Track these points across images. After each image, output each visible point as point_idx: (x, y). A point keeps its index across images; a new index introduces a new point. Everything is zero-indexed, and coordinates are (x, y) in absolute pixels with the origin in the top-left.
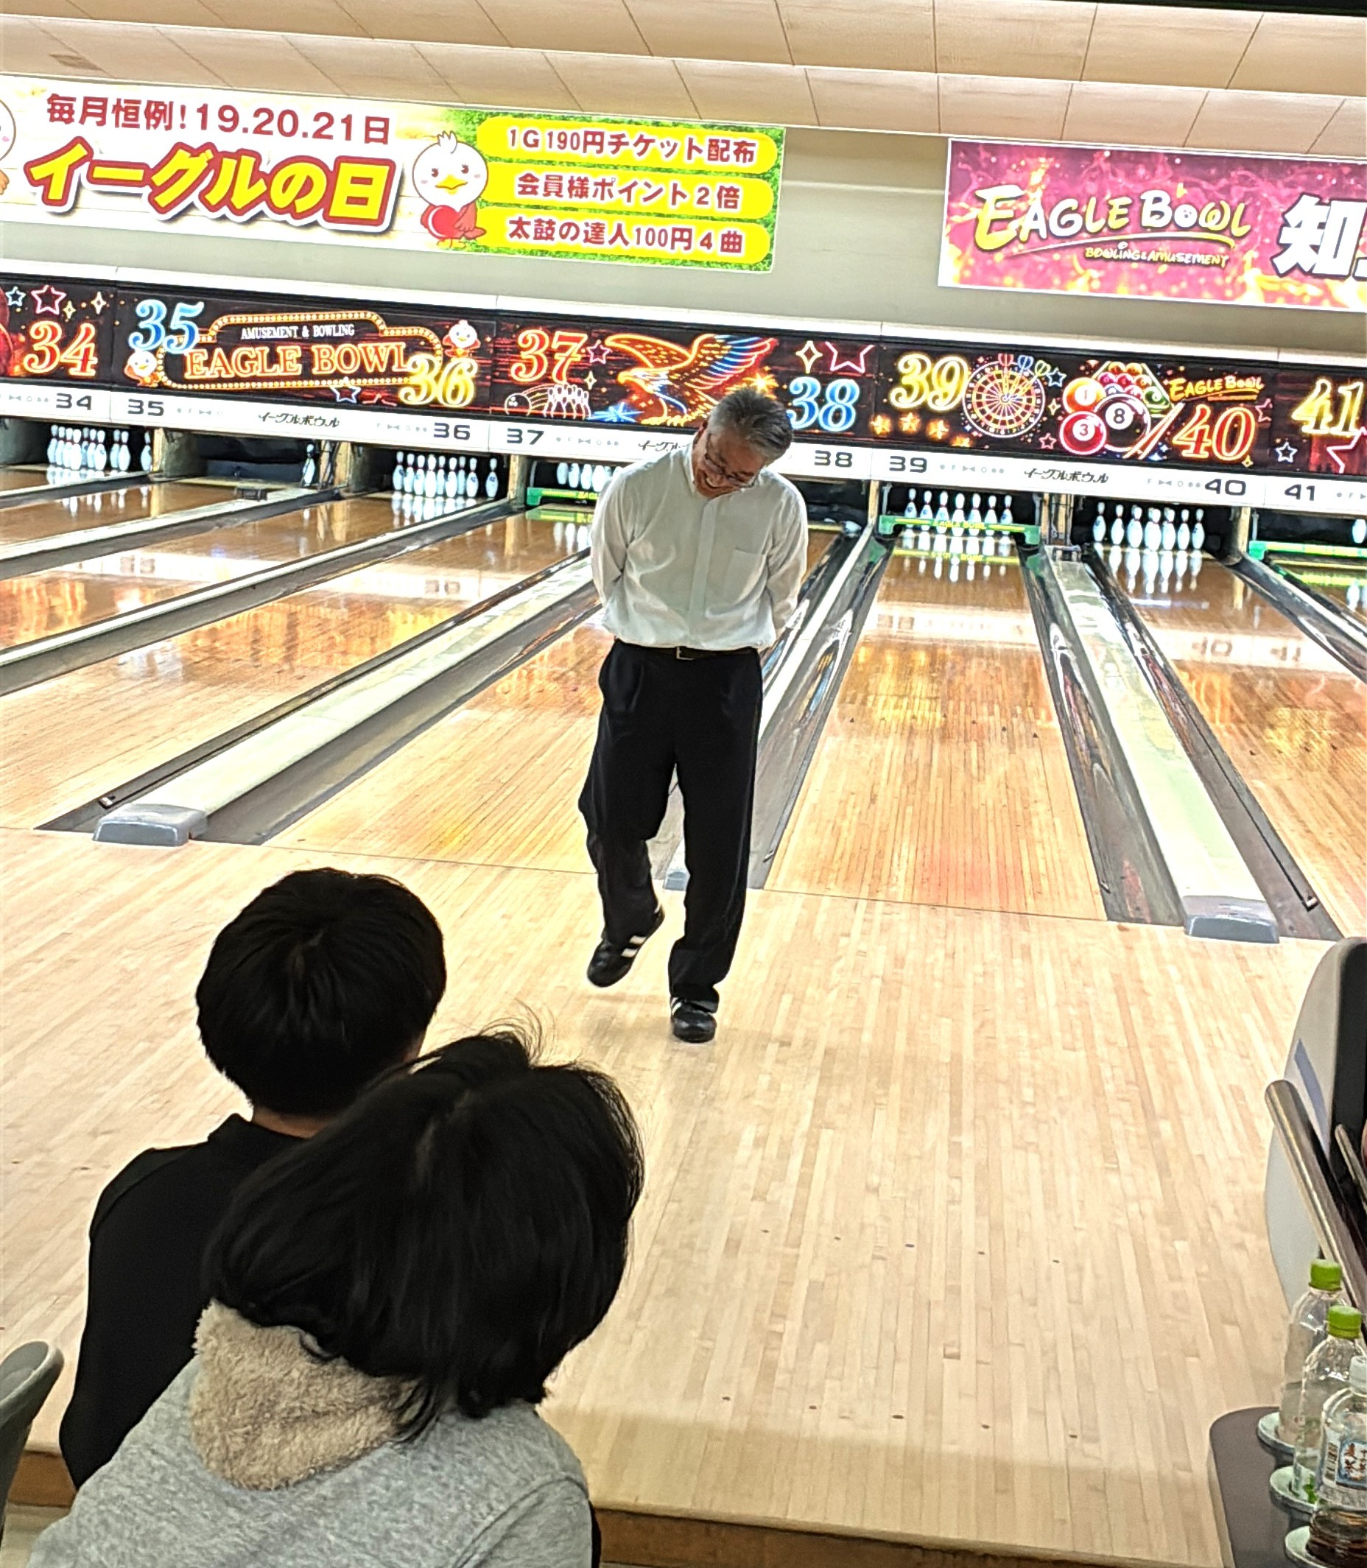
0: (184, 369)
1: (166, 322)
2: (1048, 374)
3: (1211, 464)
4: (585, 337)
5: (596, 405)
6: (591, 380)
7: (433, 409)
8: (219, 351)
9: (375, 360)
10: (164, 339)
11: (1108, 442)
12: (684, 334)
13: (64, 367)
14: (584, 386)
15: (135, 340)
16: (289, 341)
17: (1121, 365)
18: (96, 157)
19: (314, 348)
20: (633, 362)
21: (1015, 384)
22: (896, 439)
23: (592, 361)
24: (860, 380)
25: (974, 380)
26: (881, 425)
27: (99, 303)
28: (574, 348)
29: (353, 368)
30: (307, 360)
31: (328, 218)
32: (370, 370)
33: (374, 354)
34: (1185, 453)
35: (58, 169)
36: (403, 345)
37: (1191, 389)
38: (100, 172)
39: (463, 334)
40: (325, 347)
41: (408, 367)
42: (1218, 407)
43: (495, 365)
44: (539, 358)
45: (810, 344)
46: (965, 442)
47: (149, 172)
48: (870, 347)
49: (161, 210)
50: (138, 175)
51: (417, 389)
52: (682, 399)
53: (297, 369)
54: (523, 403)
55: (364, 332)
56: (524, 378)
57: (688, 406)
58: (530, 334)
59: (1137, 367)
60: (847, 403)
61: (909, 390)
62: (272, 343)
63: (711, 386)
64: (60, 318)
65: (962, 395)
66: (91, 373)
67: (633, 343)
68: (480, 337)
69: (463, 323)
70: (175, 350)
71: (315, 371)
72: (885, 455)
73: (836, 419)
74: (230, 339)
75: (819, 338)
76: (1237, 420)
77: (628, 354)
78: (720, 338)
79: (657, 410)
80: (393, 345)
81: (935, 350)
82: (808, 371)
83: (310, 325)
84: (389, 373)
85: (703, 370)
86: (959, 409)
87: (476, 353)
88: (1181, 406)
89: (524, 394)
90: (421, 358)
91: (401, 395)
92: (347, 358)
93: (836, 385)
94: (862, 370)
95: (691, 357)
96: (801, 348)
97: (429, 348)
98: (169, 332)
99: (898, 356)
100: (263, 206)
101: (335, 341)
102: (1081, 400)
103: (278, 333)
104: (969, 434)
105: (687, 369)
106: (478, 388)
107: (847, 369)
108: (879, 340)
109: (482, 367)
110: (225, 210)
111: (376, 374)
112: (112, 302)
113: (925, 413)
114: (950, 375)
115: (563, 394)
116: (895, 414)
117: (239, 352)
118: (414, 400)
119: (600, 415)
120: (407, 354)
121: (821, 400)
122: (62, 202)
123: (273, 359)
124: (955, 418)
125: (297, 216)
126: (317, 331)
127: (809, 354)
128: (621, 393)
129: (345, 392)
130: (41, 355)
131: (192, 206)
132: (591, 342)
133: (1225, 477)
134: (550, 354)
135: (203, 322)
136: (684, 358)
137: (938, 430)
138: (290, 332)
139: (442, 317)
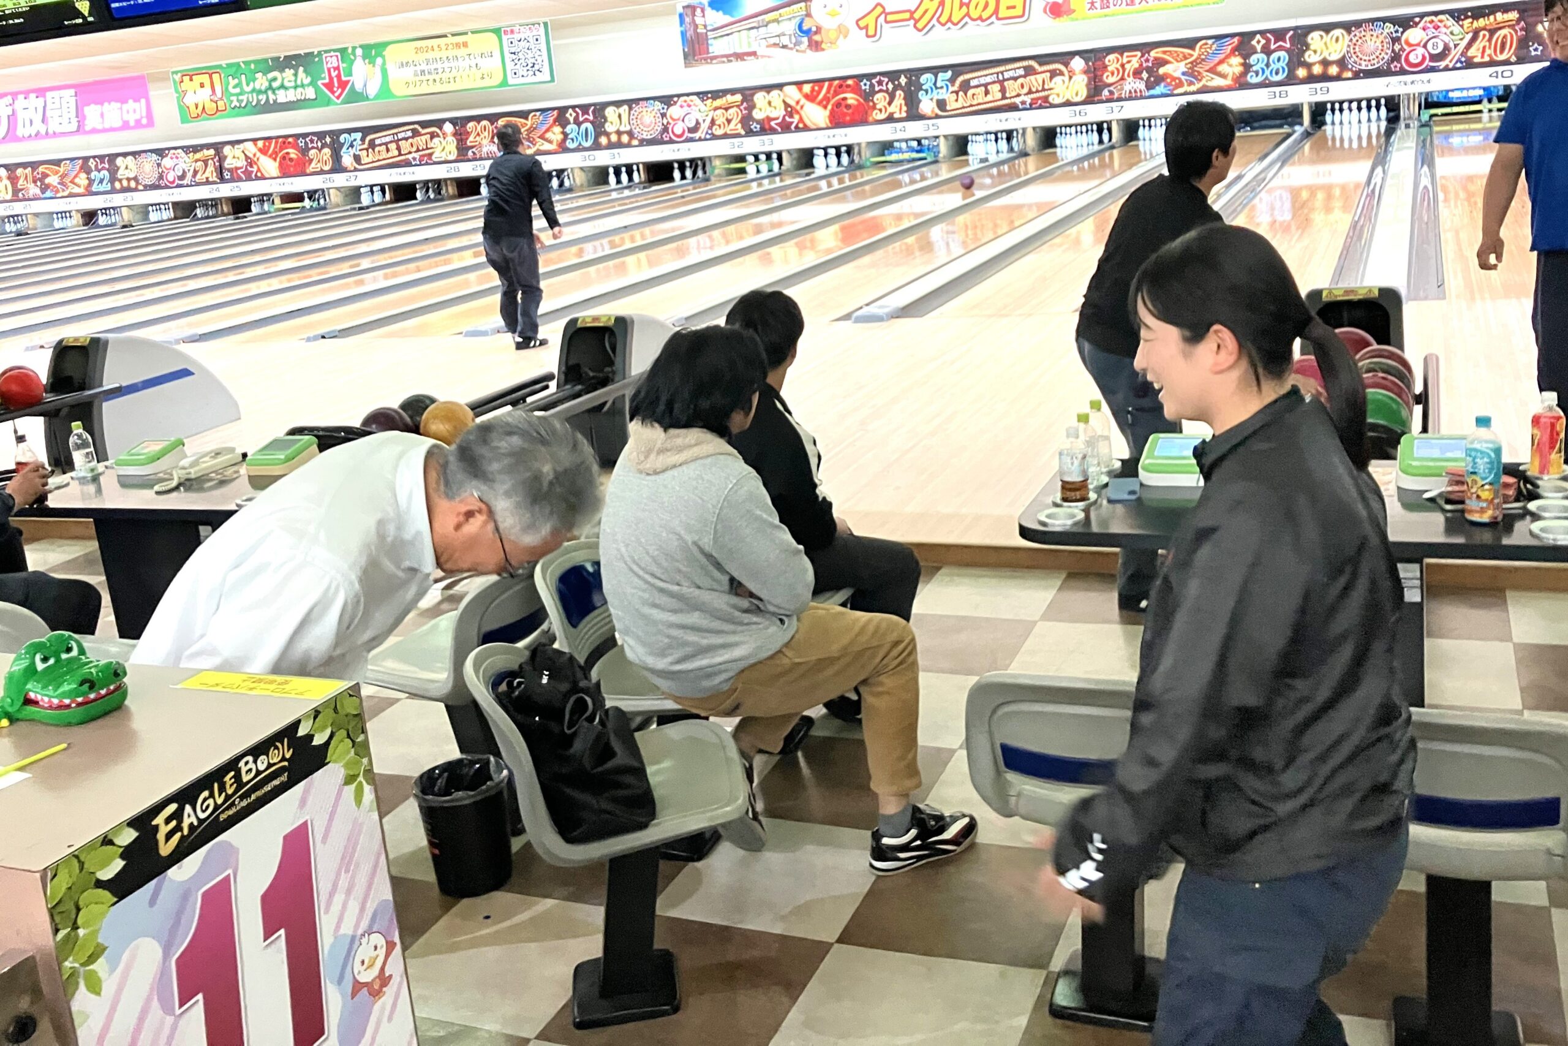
0: (945, 104)
1: (935, 84)
2: (1392, 30)
3: (1492, 63)
4: (1139, 54)
5: (1149, 87)
6: (1145, 75)
7: (1068, 104)
8: (961, 93)
9: (1035, 84)
10: (935, 91)
11: (1431, 61)
12: (1190, 43)
13: (891, 114)
14: (1142, 79)
15: (921, 94)
16: (994, 82)
17: (1433, 18)
18: (887, 10)
19: (1006, 83)
20: (1165, 63)
21: (1374, 39)
22: (1311, 79)
23: (1144, 65)
24: (1287, 50)
25: (1351, 40)
26: (1301, 73)
27: (903, 80)
28: (1134, 61)
29: (1026, 90)
30: (1003, 90)
31: (998, 19)
32: (1034, 90)
33: (1035, 81)
34: (1476, 60)
35: (870, 20)
36: (1048, 74)
37: (1475, 24)
38: (890, 18)
39: (1078, 63)
40: (1011, 82)
41: (1052, 85)
42: (1492, 32)
43: (1095, 77)
44: (1118, 70)
45: (1258, 37)
46: (1349, 74)
47: (912, 13)
48: (1291, 33)
49: (920, 30)
50: (907, 15)
51: (1058, 95)
52: (1195, 77)
53: (999, 95)
54: (1111, 93)
55: (1029, 71)
56: (1111, 80)
57: (1197, 79)
58: (1112, 57)
59: (1441, 17)
60: (1283, 64)
61: (1315, 52)
62: (986, 85)
63: (1207, 68)
64: (887, 91)
65: (1344, 50)
66: (904, 115)
67: (1164, 52)
68: (1087, 64)
69: (1077, 58)
70: (940, 97)
71: (1008, 95)
72: (1306, 87)
73: (1277, 73)
74: (965, 87)
75: (1262, 33)
76: (1505, 37)
77: (1163, 59)
78: (1210, 42)
79: (1181, 84)
80: (1043, 75)
81: (1327, 28)
82: (1259, 50)
83: (1002, 73)
84: (1044, 90)
85: (1203, 60)
86: (1344, 57)
87: (1085, 72)
88: (1470, 35)
89: (1111, 88)
90: (1058, 79)
91: (1050, 99)
92: (1022, 86)
93: (1275, 56)
94: (1288, 45)
95: (1196, 54)
96: (1253, 39)
97: (1061, 74)
98: (937, 88)
99: (1306, 34)
100: (967, 19)
101: (1015, 79)
102: (1413, 41)
103: (988, 79)
104: (1351, 70)
105: (1195, 61)
106: (1089, 90)
107: (1280, 46)
108: (1295, 29)
109: (1089, 80)
110: (949, 25)
111: (1037, 91)
112: (909, 79)
113: (1325, 63)
114: (1337, 40)
115: (1133, 85)
116: (1309, 66)
117: (970, 92)
118: (1057, 101)
119: (1152, 92)
120: (1051, 78)
121: (1268, 65)
122: (874, 36)
123: (987, 93)
124: (1342, 63)
125: (983, 21)
126: (1006, 75)
127: (1258, 42)
128: (1160, 79)
129: (1023, 103)
130: (880, 110)
131: (933, 26)
132: (1142, 56)
133: (1500, 69)
134: (1123, 66)
135: (952, 81)
136: (1192, 55)
137: (1333, 70)
138: (994, 78)
139: (1064, 58)
